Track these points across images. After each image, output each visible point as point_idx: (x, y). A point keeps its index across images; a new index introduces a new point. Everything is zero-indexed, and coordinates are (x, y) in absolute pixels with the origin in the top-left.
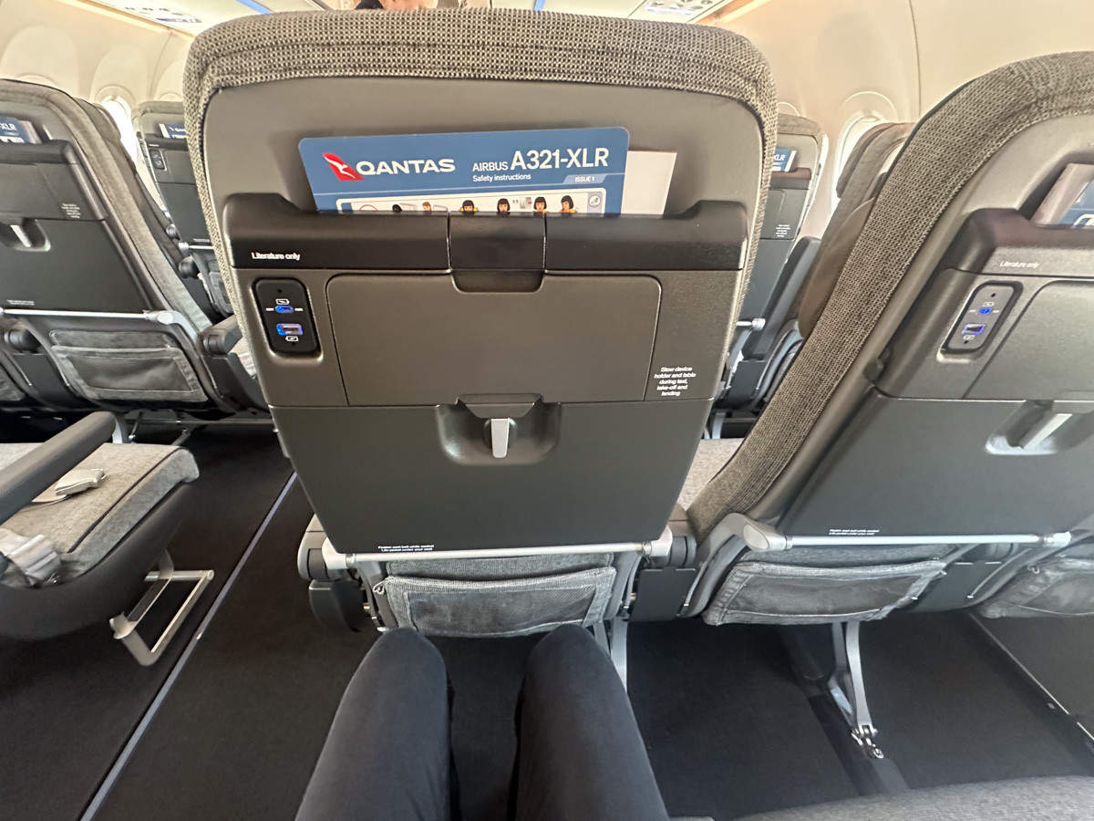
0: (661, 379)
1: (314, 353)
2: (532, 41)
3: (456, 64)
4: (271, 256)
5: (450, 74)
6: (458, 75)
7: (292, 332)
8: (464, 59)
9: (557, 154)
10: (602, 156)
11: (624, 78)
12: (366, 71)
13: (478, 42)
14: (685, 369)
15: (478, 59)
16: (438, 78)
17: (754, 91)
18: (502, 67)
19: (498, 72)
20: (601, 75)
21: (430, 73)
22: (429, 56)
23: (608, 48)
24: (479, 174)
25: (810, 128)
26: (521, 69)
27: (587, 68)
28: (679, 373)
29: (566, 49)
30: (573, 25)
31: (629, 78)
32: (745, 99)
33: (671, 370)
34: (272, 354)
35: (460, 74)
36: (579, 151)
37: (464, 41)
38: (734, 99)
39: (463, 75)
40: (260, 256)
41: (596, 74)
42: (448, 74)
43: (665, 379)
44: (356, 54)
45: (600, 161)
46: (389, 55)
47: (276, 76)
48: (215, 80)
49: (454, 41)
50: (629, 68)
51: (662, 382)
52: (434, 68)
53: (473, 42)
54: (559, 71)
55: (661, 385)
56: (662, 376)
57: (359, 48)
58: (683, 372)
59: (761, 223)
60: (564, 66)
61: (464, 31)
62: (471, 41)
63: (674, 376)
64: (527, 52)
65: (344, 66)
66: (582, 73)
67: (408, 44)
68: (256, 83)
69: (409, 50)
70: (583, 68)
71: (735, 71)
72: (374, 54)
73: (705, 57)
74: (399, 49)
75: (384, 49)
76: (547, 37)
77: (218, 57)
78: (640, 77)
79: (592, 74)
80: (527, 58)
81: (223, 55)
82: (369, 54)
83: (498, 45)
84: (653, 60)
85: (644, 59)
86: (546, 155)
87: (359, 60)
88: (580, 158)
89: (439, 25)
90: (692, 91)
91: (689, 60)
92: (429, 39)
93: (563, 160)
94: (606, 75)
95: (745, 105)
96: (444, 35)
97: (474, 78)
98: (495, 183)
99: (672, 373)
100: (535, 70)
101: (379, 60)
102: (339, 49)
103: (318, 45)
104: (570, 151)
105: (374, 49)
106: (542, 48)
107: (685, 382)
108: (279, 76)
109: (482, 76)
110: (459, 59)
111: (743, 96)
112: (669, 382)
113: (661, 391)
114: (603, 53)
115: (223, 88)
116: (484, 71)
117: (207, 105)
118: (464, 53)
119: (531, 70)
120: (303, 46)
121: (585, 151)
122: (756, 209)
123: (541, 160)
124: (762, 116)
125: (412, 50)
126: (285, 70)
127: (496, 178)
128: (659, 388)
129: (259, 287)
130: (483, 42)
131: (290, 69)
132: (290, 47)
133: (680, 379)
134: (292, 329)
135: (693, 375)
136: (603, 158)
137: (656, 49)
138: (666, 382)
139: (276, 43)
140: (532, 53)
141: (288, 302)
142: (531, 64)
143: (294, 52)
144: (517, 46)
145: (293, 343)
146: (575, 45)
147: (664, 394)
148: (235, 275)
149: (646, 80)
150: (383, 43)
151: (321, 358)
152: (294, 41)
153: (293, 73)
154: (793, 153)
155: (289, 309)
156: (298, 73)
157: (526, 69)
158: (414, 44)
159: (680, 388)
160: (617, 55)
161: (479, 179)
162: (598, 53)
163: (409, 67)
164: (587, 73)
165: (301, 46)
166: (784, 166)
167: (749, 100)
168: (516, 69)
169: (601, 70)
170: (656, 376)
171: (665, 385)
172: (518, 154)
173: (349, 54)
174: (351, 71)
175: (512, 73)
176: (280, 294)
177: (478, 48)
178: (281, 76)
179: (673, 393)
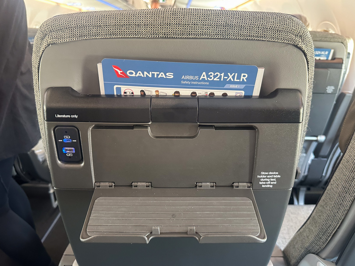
0: (261, 178)
1: (80, 162)
2: (192, 22)
3: (157, 32)
4: (64, 116)
5: (154, 36)
6: (157, 37)
7: (69, 151)
8: (160, 30)
9: (223, 75)
10: (244, 77)
11: (236, 36)
12: (116, 36)
13: (167, 23)
14: (274, 173)
15: (167, 30)
16: (149, 38)
17: (300, 40)
18: (178, 33)
19: (176, 35)
20: (225, 35)
21: (145, 36)
22: (145, 29)
23: (228, 24)
24: (184, 80)
25: (340, 38)
26: (187, 34)
27: (218, 32)
28: (271, 175)
29: (208, 25)
30: (211, 15)
31: (238, 36)
32: (296, 44)
33: (267, 173)
34: (59, 162)
35: (159, 36)
36: (233, 74)
37: (161, 23)
38: (291, 44)
39: (160, 37)
40: (59, 116)
41: (223, 35)
42: (153, 36)
43: (264, 178)
44: (112, 29)
45: (243, 79)
46: (126, 29)
47: (76, 39)
48: (49, 41)
49: (156, 23)
50: (239, 32)
51: (262, 180)
52: (147, 34)
53: (165, 23)
54: (205, 34)
55: (261, 182)
56: (261, 177)
57: (113, 27)
58: (273, 175)
59: (311, 98)
60: (207, 32)
61: (161, 19)
62: (164, 23)
63: (268, 177)
64: (190, 27)
65: (106, 34)
66: (216, 34)
67: (136, 25)
68: (66, 42)
69: (136, 27)
70: (216, 32)
71: (290, 32)
72: (120, 29)
73: (275, 27)
74: (131, 27)
75: (124, 27)
76: (199, 20)
77: (51, 32)
78: (244, 36)
79: (221, 35)
80: (190, 29)
81: (53, 31)
82: (117, 29)
83: (176, 24)
84: (250, 29)
85: (246, 28)
86: (217, 75)
87: (113, 31)
88: (233, 77)
89: (150, 17)
90: (269, 41)
91: (267, 28)
92: (145, 23)
93: (225, 77)
94: (227, 35)
95: (296, 46)
96: (152, 21)
97: (165, 38)
98: (191, 85)
99: (267, 175)
100: (194, 34)
101: (122, 31)
102: (104, 28)
103: (95, 26)
104: (229, 74)
105: (120, 27)
106: (197, 25)
107: (275, 180)
108: (77, 39)
109: (169, 37)
110: (158, 30)
111: (295, 43)
112: (266, 180)
113: (262, 185)
114: (226, 26)
115: (52, 44)
116: (170, 35)
117: (44, 51)
118: (161, 28)
119: (192, 34)
120: (89, 27)
121: (236, 74)
122: (307, 92)
123: (215, 77)
124: (305, 51)
125: (137, 27)
126: (80, 36)
127: (192, 83)
128: (260, 183)
129: (57, 130)
130: (170, 23)
131: (82, 36)
132: (83, 27)
133: (272, 178)
134: (70, 150)
135: (279, 176)
136: (244, 78)
137: (251, 24)
138: (264, 180)
139: (77, 26)
140: (192, 27)
141: (70, 137)
142: (192, 31)
143: (84, 29)
144: (185, 24)
145: (70, 157)
146: (213, 23)
147: (263, 186)
148: (46, 125)
149: (247, 37)
150: (124, 25)
151: (83, 164)
152: (85, 25)
153: (83, 38)
154: (332, 51)
155: (70, 140)
156: (85, 37)
157: (189, 34)
158: (138, 25)
159: (272, 183)
160: (232, 27)
161: (184, 83)
162: (223, 26)
163: (135, 34)
164: (218, 35)
165: (88, 27)
166: (328, 56)
167: (298, 45)
168: (185, 33)
169: (225, 33)
170: (258, 177)
171: (263, 181)
172: (204, 73)
173: (108, 30)
174: (109, 36)
175: (183, 35)
176: (66, 133)
177: (167, 26)
178: (78, 39)
179: (268, 186)
